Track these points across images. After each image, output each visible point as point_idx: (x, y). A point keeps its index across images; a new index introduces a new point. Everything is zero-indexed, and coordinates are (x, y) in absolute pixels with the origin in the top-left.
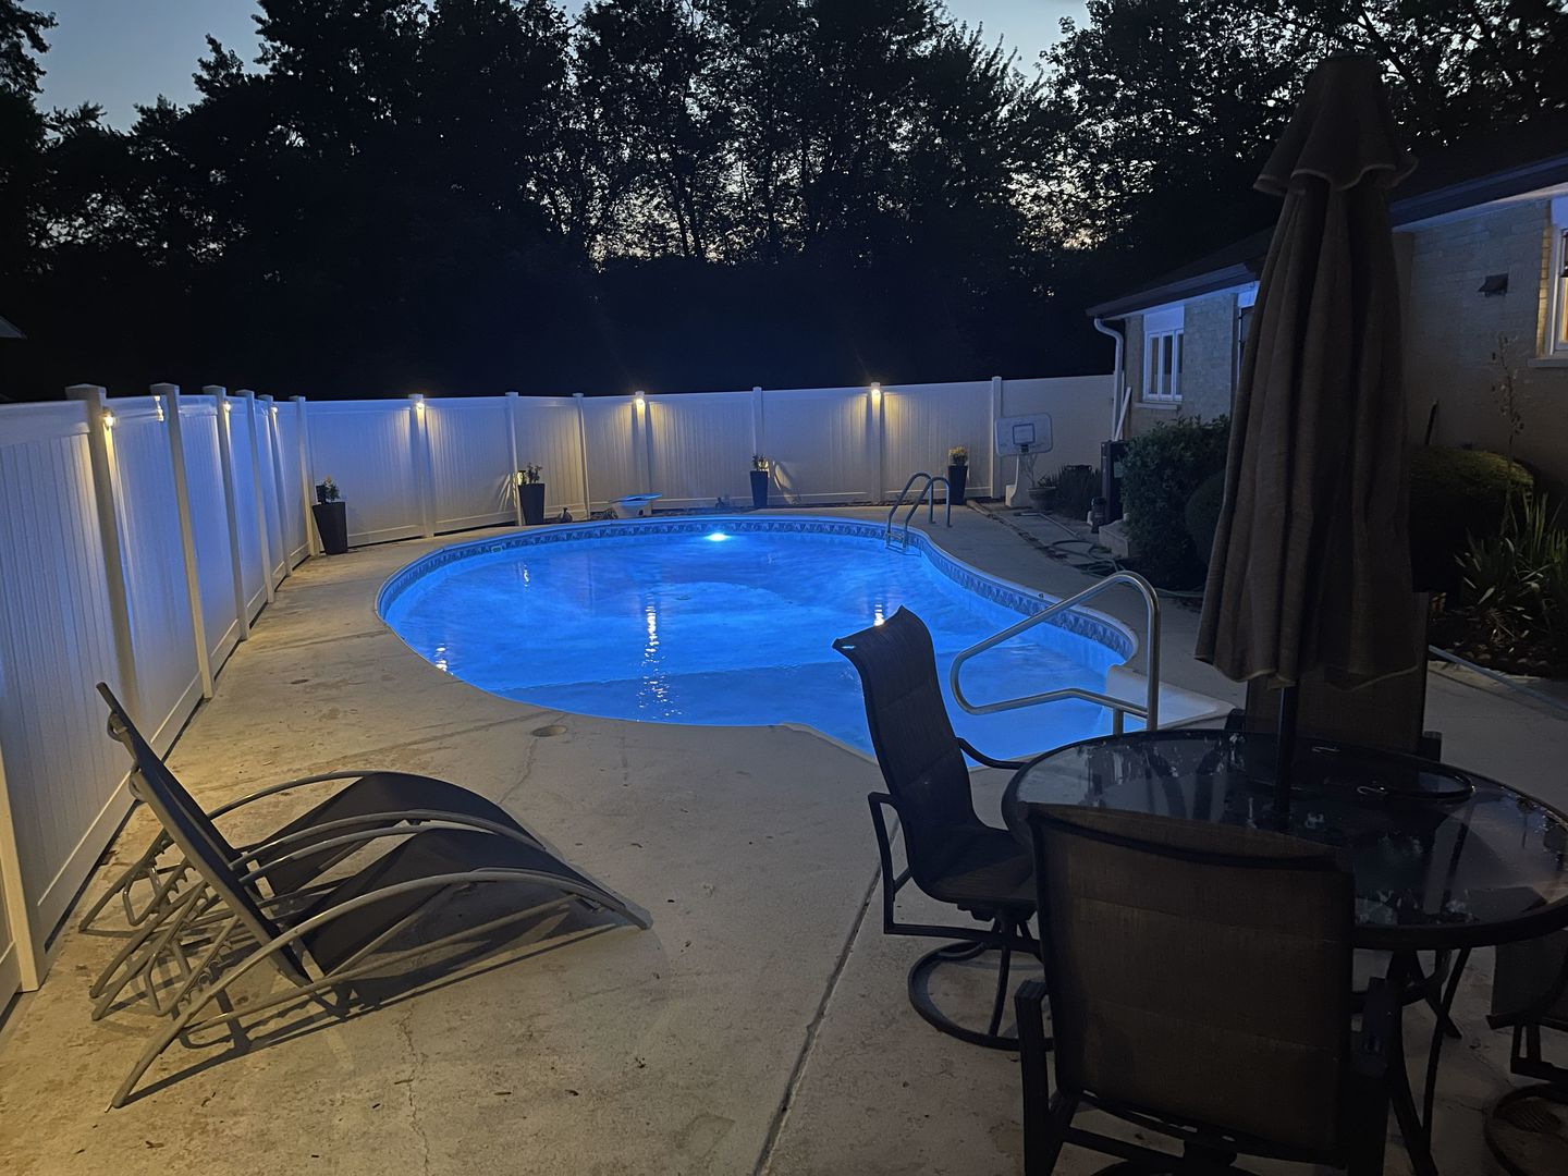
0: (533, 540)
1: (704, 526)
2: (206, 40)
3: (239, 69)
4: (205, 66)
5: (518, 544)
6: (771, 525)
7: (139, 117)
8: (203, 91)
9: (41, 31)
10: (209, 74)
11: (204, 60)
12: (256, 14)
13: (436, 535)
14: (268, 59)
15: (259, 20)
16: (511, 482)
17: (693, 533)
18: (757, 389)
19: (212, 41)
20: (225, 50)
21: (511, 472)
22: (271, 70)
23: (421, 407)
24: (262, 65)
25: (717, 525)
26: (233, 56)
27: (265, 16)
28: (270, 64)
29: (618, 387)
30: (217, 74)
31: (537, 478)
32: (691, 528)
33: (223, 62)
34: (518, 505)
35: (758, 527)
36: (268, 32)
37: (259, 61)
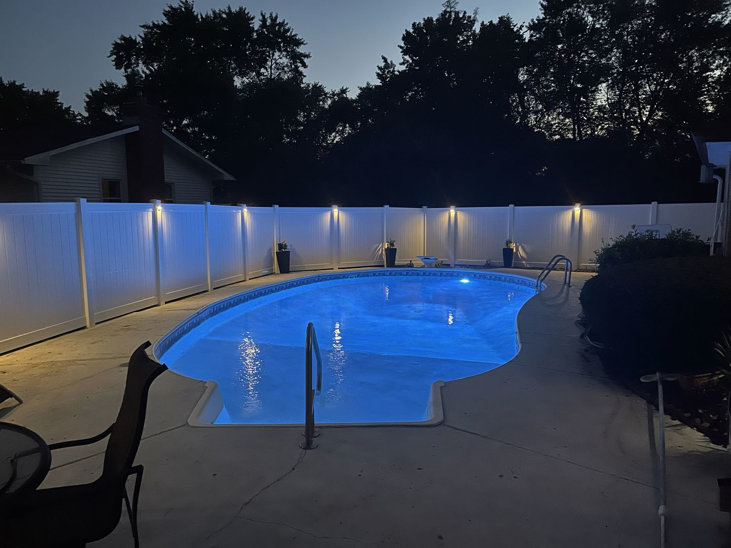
0: (372, 274)
1: (458, 275)
2: (381, 58)
3: (394, 68)
4: (380, 68)
5: (363, 276)
6: (491, 277)
7: (359, 91)
8: (379, 79)
10: (381, 72)
11: (379, 66)
12: (399, 44)
13: (339, 269)
14: (405, 63)
15: (401, 47)
16: (382, 247)
17: (453, 277)
18: (511, 206)
19: (384, 58)
20: (389, 61)
21: (383, 242)
22: (406, 67)
23: (336, 210)
24: (403, 66)
25: (464, 275)
26: (392, 63)
27: (403, 45)
28: (406, 65)
29: (442, 204)
30: (384, 71)
31: (393, 246)
32: (451, 275)
33: (387, 66)
34: (384, 257)
35: (484, 277)
36: (405, 52)
37: (401, 64)
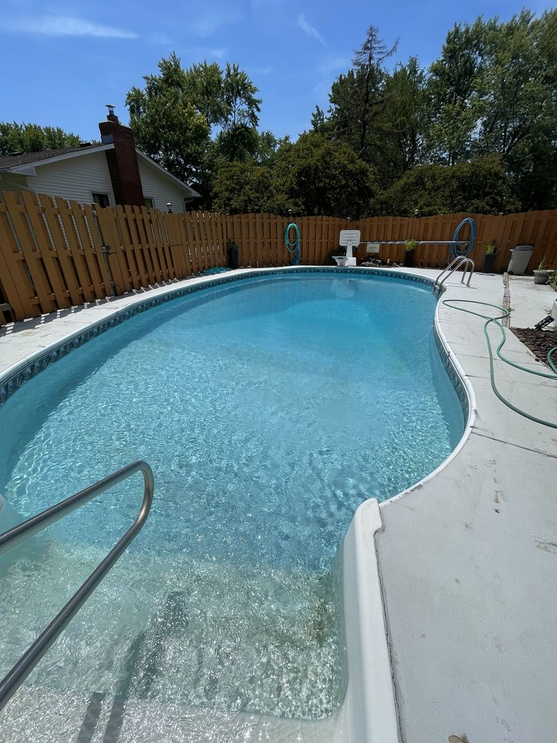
9: (259, 105)
